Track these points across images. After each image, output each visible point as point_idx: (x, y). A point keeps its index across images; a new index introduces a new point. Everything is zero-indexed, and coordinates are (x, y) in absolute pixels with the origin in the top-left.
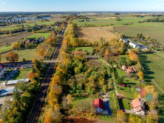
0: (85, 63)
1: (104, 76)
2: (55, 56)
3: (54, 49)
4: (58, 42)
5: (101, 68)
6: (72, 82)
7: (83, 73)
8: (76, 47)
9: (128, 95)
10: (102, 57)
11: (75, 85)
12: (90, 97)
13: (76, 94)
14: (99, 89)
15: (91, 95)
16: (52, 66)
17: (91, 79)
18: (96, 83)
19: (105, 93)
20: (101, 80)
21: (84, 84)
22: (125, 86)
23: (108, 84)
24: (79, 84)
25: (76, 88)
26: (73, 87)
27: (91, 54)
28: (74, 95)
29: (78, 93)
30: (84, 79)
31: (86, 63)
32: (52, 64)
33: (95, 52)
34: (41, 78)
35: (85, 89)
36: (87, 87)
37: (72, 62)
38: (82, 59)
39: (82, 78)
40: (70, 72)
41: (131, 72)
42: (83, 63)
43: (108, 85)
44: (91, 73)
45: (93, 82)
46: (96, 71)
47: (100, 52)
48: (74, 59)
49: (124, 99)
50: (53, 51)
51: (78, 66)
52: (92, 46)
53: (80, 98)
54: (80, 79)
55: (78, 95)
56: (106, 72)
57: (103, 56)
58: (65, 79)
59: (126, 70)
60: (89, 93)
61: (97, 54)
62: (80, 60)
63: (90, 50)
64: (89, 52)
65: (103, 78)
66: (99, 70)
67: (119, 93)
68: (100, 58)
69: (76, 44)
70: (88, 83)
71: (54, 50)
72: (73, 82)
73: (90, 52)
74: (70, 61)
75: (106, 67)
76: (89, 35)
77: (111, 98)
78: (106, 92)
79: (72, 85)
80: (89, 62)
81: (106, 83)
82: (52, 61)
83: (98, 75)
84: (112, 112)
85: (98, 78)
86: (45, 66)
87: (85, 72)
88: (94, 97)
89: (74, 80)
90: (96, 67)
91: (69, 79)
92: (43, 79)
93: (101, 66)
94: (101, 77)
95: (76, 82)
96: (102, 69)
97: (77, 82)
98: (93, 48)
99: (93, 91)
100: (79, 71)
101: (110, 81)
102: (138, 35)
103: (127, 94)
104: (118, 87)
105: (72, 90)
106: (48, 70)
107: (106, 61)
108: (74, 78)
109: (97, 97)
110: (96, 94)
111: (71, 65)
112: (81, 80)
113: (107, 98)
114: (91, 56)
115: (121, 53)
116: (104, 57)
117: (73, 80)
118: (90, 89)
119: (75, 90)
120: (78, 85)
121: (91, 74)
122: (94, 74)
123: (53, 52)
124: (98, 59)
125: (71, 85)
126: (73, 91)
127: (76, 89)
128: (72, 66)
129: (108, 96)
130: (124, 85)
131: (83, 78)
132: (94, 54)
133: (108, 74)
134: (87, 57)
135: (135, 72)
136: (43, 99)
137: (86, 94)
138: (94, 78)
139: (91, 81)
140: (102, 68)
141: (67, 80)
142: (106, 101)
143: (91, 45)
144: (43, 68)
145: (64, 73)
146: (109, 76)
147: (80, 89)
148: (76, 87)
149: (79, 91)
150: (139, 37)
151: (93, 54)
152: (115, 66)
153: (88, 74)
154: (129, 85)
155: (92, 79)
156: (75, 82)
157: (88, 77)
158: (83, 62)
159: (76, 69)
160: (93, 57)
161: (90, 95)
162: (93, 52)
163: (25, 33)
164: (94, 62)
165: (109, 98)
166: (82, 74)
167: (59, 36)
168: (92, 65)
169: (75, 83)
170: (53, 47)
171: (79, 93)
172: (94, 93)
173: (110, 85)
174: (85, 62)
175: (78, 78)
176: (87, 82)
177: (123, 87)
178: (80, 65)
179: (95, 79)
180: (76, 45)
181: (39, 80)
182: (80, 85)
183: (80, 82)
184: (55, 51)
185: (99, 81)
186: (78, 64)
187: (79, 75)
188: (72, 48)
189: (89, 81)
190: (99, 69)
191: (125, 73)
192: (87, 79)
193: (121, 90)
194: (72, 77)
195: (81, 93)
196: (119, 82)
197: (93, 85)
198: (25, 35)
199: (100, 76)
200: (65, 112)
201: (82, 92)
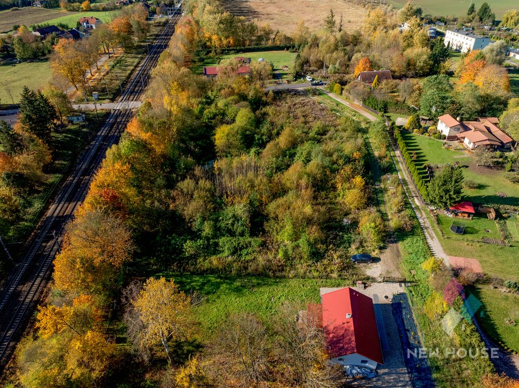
0: (264, 110)
1: (362, 163)
2: (135, 86)
3: (137, 60)
4: (155, 39)
5: (339, 128)
6: (196, 195)
7: (253, 150)
8: (226, 51)
9: (503, 262)
10: (337, 86)
11: (214, 208)
12: (295, 276)
13: (214, 260)
14: (342, 228)
15: (301, 268)
16: (113, 124)
17: (295, 178)
18: (320, 200)
19: (374, 254)
20: (347, 185)
21: (261, 205)
22: (475, 215)
23: (384, 202)
24: (233, 204)
25: (215, 227)
26: (202, 223)
27: (290, 77)
28: (206, 265)
29: (226, 253)
30: (261, 179)
31: (269, 110)
32: (117, 116)
33: (305, 68)
34: (52, 179)
35: (264, 232)
36: (276, 218)
37: (207, 106)
38: (251, 94)
39: (251, 174)
40: (192, 145)
41: (488, 142)
42: (254, 110)
43: (382, 208)
44: (292, 151)
45: (307, 193)
46: (319, 141)
47: (327, 67)
48: (214, 93)
49: (491, 287)
50: (132, 68)
51: (233, 121)
52: (294, 47)
53: (237, 283)
54: (240, 177)
55: (230, 265)
56: (367, 145)
57: (343, 83)
58: (160, 181)
59: (459, 135)
60: (290, 252)
61: (316, 74)
62: (243, 97)
63: (285, 61)
64: (280, 67)
65: (354, 173)
66: (331, 139)
67: (450, 251)
68: (332, 90)
69: (227, 38)
70: (280, 201)
71: (136, 67)
72: (203, 193)
73: (286, 70)
74: (193, 101)
75: (363, 125)
76: (277, 14)
77: (412, 283)
78: (381, 248)
79: (197, 210)
80: (284, 106)
81: (372, 199)
82: (118, 106)
83: (328, 159)
84: (434, 376)
85: (333, 171)
86: (83, 126)
87: (263, 145)
88: (316, 274)
89: (208, 184)
90: (316, 125)
91: (184, 178)
92: (63, 180)
93: (338, 121)
94: (348, 168)
95: (217, 194)
96: (345, 134)
97: (224, 192)
98: (295, 55)
99: (310, 244)
100: (237, 143)
101: (392, 190)
102: (472, 10)
103: (496, 255)
104: (439, 221)
105: (195, 235)
106: (93, 140)
107: (358, 103)
108: (211, 176)
109: (335, 275)
110: (325, 262)
111: (198, 118)
112: (246, 185)
113: (388, 280)
114: (289, 82)
115: (422, 68)
116: (346, 87)
117: (202, 183)
118: (291, 232)
119: (215, 236)
120: (229, 211)
121: (292, 156)
122: (309, 154)
123: (129, 72)
124: (320, 94)
125: (192, 209)
126: (200, 242)
127: (218, 231)
128: (205, 119)
129: (393, 268)
130: (470, 210)
131: (257, 176)
132: (304, 77)
133: (376, 154)
134: (271, 87)
135: (502, 147)
136: (34, 288)
137: (269, 261)
138: (309, 175)
139: (298, 186)
140: (345, 130)
141: (171, 184)
142: (389, 301)
143: (288, 45)
144: (70, 131)
145: (159, 150)
146: (384, 162)
147: (240, 230)
148: (217, 220)
149: (235, 241)
150: (477, 18)
151: (298, 76)
152: (403, 121)
153: (277, 157)
154: (496, 206)
155: (300, 178)
156: (213, 195)
157: (280, 169)
158: (257, 104)
159: (221, 136)
160: (300, 86)
161: (292, 266)
162: (298, 69)
163: (30, 13)
164: (304, 105)
165: (404, 281)
166: (249, 158)
167: (163, 20)
168: (296, 117)
169: (214, 202)
170: (133, 55)
171: (233, 254)
172: (316, 255)
173: (395, 209)
174: (266, 104)
175: (231, 176)
176: (275, 196)
177: (464, 220)
178: (243, 116)
179: (315, 178)
180: (225, 42)
181: (40, 189)
182: (240, 208)
183: (240, 192)
184: (139, 69)
185: (334, 188)
186: (230, 111)
187: (236, 161)
188: (211, 54)
189: (285, 192)
190: (330, 133)
191: (458, 150)
192: (276, 178)
193: (460, 237)
194: (198, 171)
195: (244, 252)
196: (447, 191)
197: (308, 210)
198: (29, 17)
199: (341, 162)
200: (147, 376)
201: (250, 250)
